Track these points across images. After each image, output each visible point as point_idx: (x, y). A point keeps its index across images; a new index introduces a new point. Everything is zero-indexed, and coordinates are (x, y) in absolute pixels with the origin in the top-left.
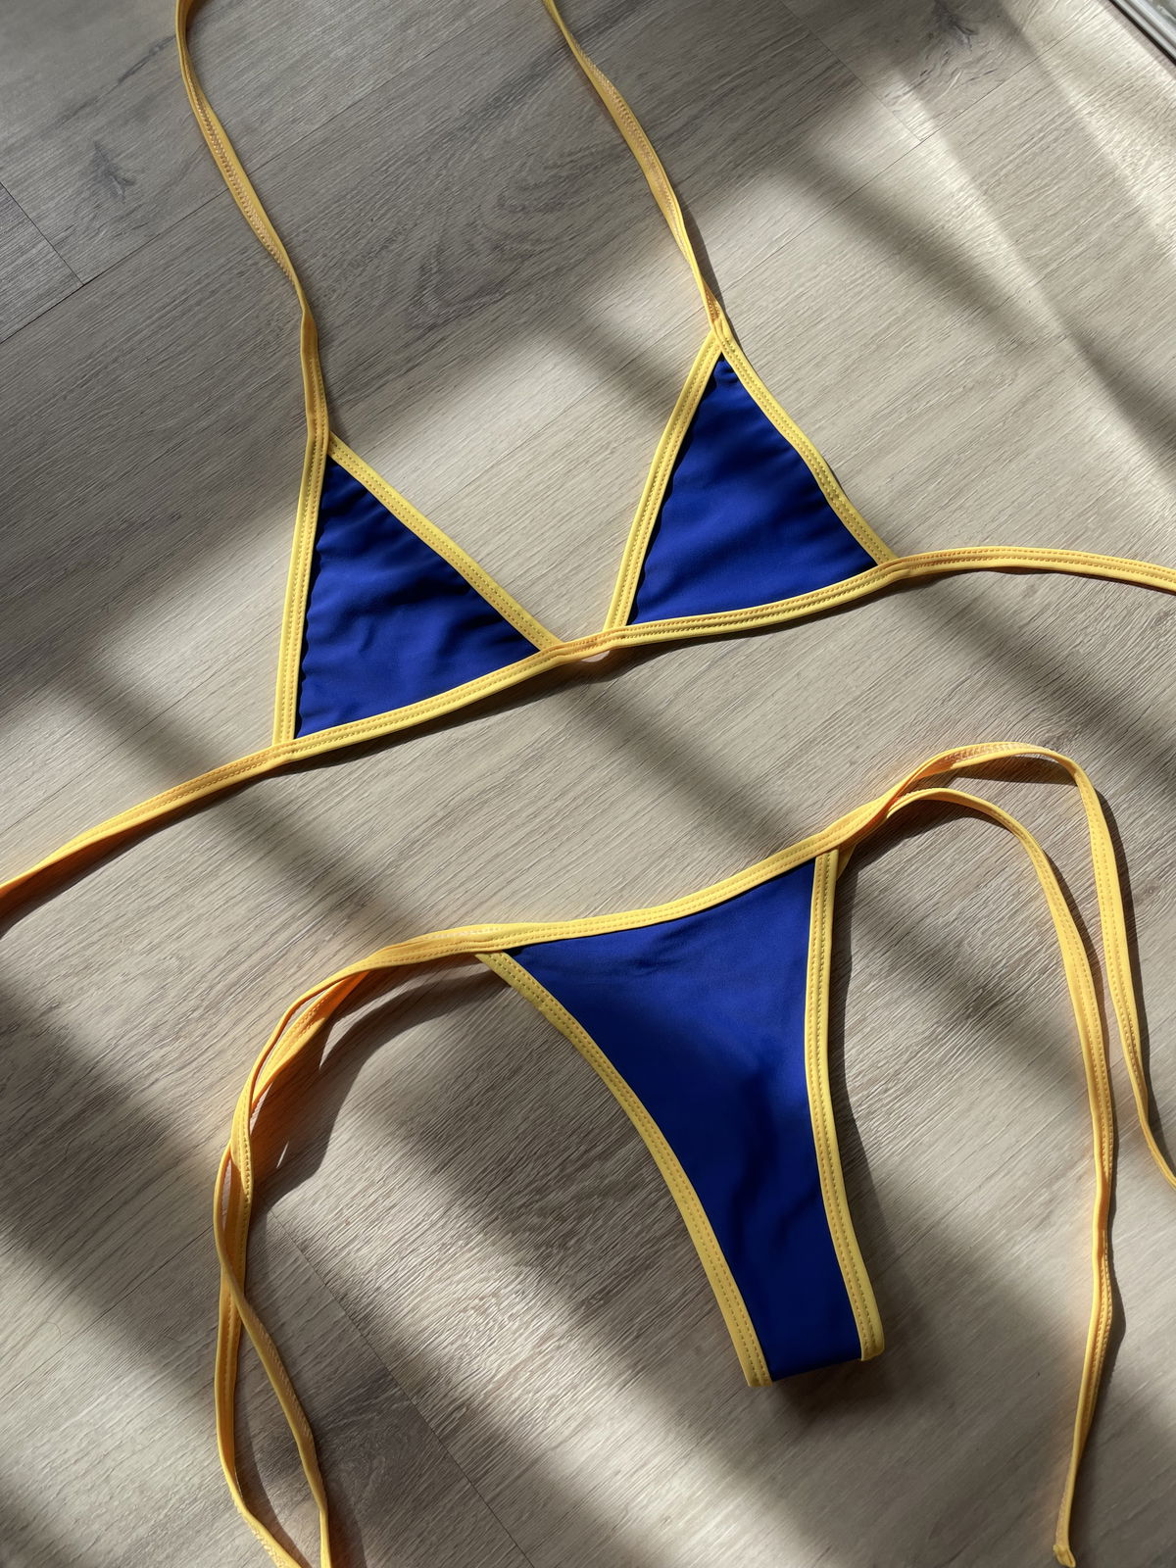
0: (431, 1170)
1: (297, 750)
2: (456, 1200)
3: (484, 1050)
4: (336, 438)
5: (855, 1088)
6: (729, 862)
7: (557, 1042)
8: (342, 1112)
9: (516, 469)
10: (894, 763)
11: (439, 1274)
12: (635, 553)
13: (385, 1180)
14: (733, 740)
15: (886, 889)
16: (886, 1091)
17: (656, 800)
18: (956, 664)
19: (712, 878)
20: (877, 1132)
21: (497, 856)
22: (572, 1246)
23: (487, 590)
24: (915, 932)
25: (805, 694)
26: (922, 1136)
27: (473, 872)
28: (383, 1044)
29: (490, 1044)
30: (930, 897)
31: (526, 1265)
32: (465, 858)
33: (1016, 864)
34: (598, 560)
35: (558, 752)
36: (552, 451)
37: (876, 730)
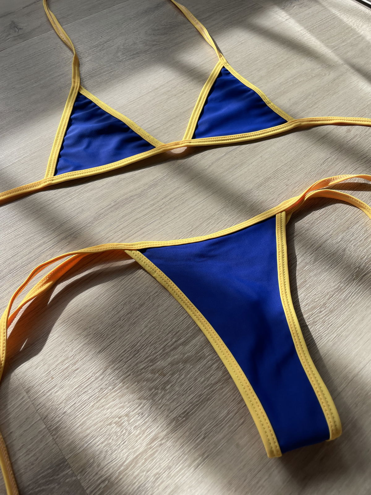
0: (98, 351)
1: (54, 180)
2: (110, 366)
3: (127, 296)
4: (82, 87)
5: (305, 311)
7: (162, 292)
8: (56, 324)
9: (149, 97)
10: (304, 185)
11: (98, 404)
12: (194, 120)
13: (74, 356)
14: (237, 178)
15: (308, 230)
16: (321, 312)
17: (204, 199)
18: (324, 153)
20: (319, 331)
21: (137, 219)
22: (168, 389)
24: (324, 246)
25: (265, 163)
26: (342, 332)
27: (126, 225)
28: (79, 294)
29: (130, 293)
30: (328, 233)
31: (144, 399)
32: (123, 220)
33: (363, 220)
35: (164, 183)
36: (162, 93)
37: (296, 174)
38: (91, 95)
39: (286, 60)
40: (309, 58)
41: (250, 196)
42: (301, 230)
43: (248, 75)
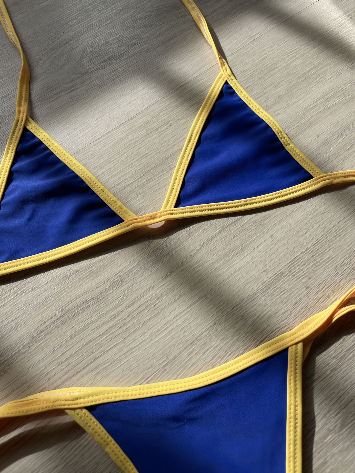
4: (30, 119)
6: (233, 349)
9: (120, 133)
10: (332, 288)
12: (180, 172)
14: (234, 273)
15: (334, 370)
19: (223, 359)
21: (90, 341)
23: (99, 190)
25: (277, 247)
27: (74, 352)
32: (71, 342)
34: (160, 176)
35: (132, 278)
36: (139, 125)
37: (321, 268)
38: (42, 131)
39: (315, 67)
40: (349, 64)
41: (253, 305)
42: (325, 369)
43: (261, 94)
